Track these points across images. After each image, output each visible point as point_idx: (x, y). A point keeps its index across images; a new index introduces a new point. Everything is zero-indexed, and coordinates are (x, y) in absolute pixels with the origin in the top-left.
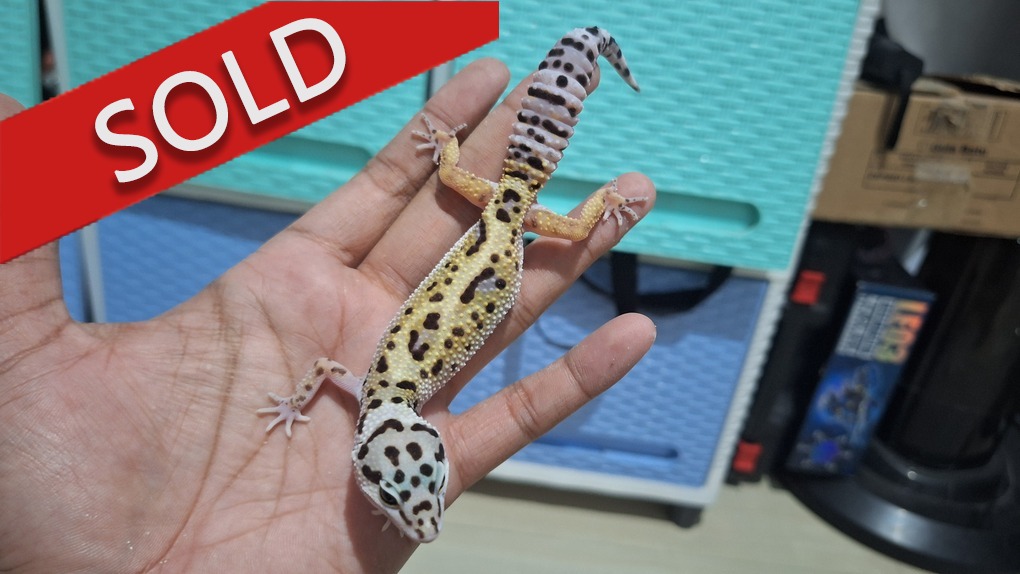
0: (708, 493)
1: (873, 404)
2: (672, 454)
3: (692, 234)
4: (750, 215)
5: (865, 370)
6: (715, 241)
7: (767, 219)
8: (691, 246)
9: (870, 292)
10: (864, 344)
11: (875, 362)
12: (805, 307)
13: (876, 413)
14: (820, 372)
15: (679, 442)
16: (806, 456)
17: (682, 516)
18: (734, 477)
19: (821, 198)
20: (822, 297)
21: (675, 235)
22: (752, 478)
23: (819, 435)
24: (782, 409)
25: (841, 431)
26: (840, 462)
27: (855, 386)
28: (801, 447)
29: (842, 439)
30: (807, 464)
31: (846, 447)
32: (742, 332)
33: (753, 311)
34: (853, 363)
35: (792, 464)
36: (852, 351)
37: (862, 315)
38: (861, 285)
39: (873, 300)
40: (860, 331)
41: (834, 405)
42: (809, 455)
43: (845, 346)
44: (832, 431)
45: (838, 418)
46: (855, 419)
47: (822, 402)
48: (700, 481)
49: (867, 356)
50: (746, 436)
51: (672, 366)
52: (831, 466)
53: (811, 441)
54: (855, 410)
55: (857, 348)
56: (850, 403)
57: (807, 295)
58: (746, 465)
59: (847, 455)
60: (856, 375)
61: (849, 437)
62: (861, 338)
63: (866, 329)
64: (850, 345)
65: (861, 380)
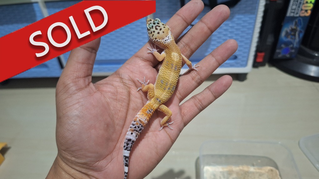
0: (248, 69)
1: (300, 32)
2: (235, 58)
5: (297, 20)
10: (296, 11)
11: (300, 16)
12: (275, 2)
13: (301, 35)
14: (282, 24)
15: (237, 53)
16: (279, 53)
18: (256, 65)
22: (262, 64)
23: (283, 46)
24: (270, 40)
25: (291, 43)
26: (291, 54)
27: (294, 27)
28: (278, 51)
29: (291, 46)
30: (280, 56)
31: (292, 48)
32: (254, 11)
34: (293, 18)
35: (275, 57)
36: (292, 15)
37: (294, 1)
40: (294, 7)
41: (287, 34)
42: (280, 53)
43: (289, 14)
44: (287, 44)
45: (289, 39)
46: (295, 39)
47: (283, 34)
48: (245, 65)
49: (298, 15)
50: (258, 50)
51: (232, 27)
52: (288, 56)
53: (281, 48)
54: (295, 35)
56: (293, 33)
58: (260, 60)
59: (293, 51)
60: (294, 23)
61: (293, 45)
62: (295, 9)
63: (296, 6)
64: (292, 12)
65: (296, 24)
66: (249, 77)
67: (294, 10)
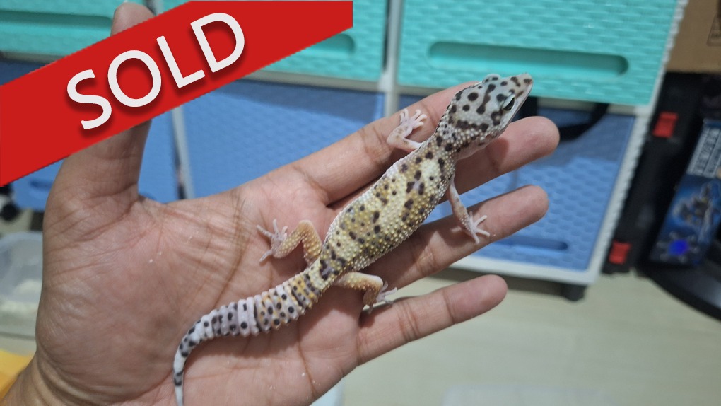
0: (590, 275)
1: (715, 211)
2: (564, 246)
3: (578, 81)
4: (621, 64)
5: (710, 186)
6: (595, 85)
7: (633, 67)
8: (578, 89)
9: (712, 127)
10: (709, 166)
11: (716, 179)
12: (663, 139)
14: (675, 188)
15: (568, 238)
16: (663, 251)
17: (571, 292)
18: (609, 268)
19: (674, 53)
20: (675, 132)
21: (566, 82)
22: (622, 269)
23: (674, 236)
24: (645, 218)
25: (692, 232)
26: (690, 256)
27: (701, 198)
28: (660, 244)
29: (692, 238)
30: (664, 257)
31: (695, 244)
32: (616, 155)
33: (624, 139)
34: (700, 181)
35: (653, 257)
36: (699, 172)
37: (707, 144)
38: (706, 121)
39: (715, 133)
40: (706, 156)
41: (685, 212)
42: (665, 251)
43: (693, 168)
44: (683, 232)
45: (688, 223)
46: (702, 224)
47: (676, 210)
48: (584, 266)
49: (712, 175)
50: (618, 237)
51: (564, 181)
52: (682, 259)
53: (667, 239)
54: (702, 216)
55: (704, 169)
56: (697, 211)
57: (664, 130)
58: (618, 258)
59: (695, 250)
60: (703, 190)
61: (697, 237)
62: (707, 162)
63: (710, 155)
64: (699, 167)
65: (707, 193)
66: (590, 293)
67: (704, 161)
